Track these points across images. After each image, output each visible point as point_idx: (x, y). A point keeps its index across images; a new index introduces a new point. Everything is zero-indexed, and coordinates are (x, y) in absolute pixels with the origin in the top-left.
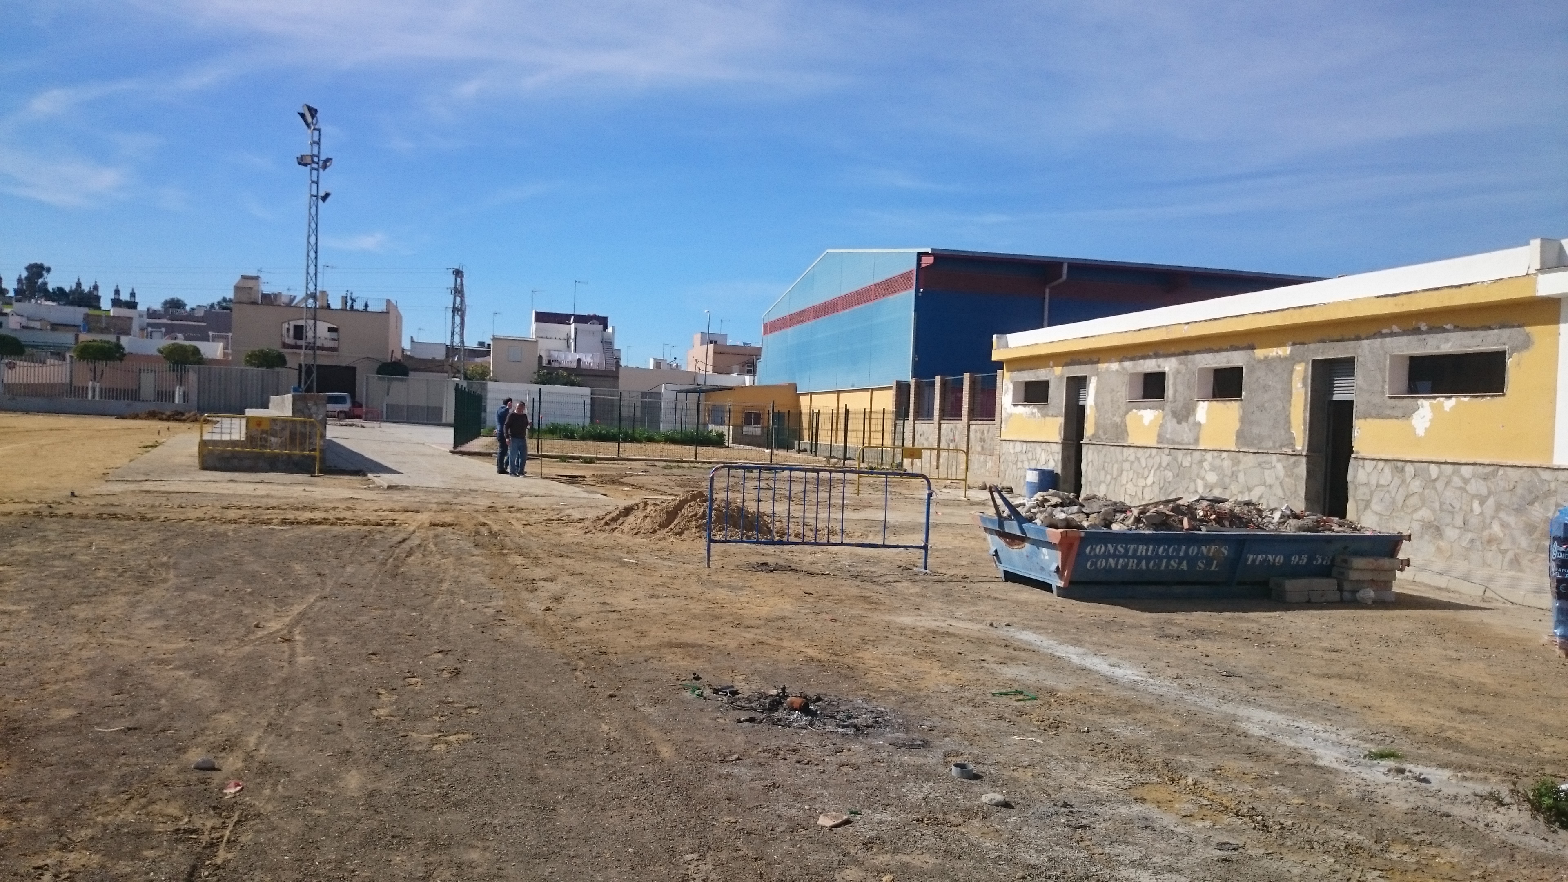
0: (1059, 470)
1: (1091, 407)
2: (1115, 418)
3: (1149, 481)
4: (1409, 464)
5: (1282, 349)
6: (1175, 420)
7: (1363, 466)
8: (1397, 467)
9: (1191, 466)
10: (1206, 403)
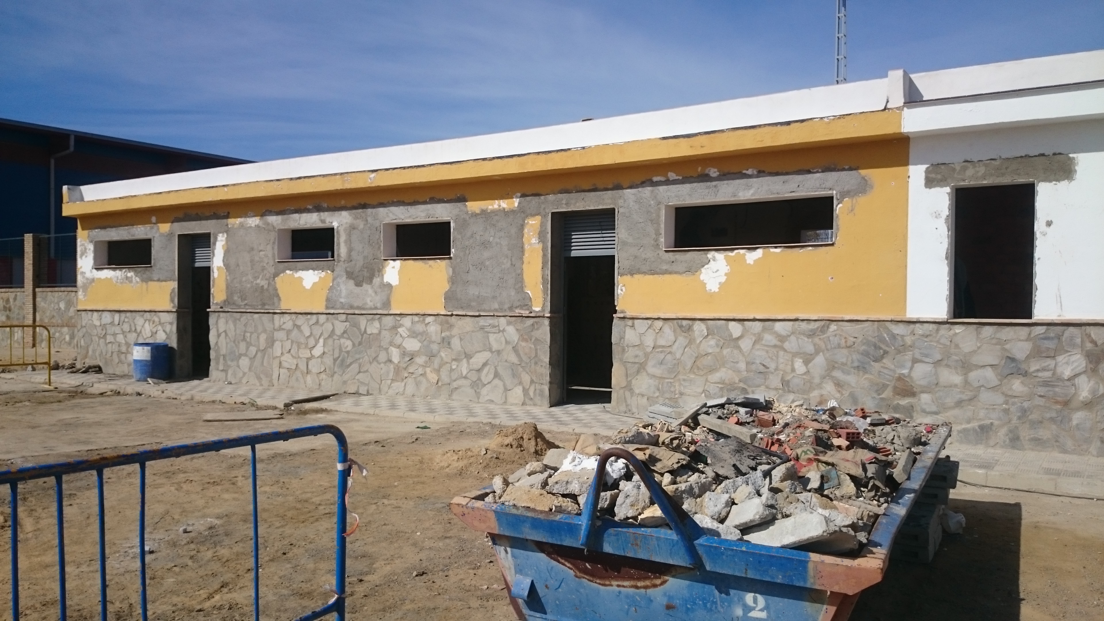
0: (174, 344)
1: (219, 268)
2: (258, 281)
3: (318, 351)
4: (698, 322)
5: (506, 201)
6: (351, 283)
7: (633, 326)
8: (681, 327)
9: (380, 332)
10: (398, 262)
